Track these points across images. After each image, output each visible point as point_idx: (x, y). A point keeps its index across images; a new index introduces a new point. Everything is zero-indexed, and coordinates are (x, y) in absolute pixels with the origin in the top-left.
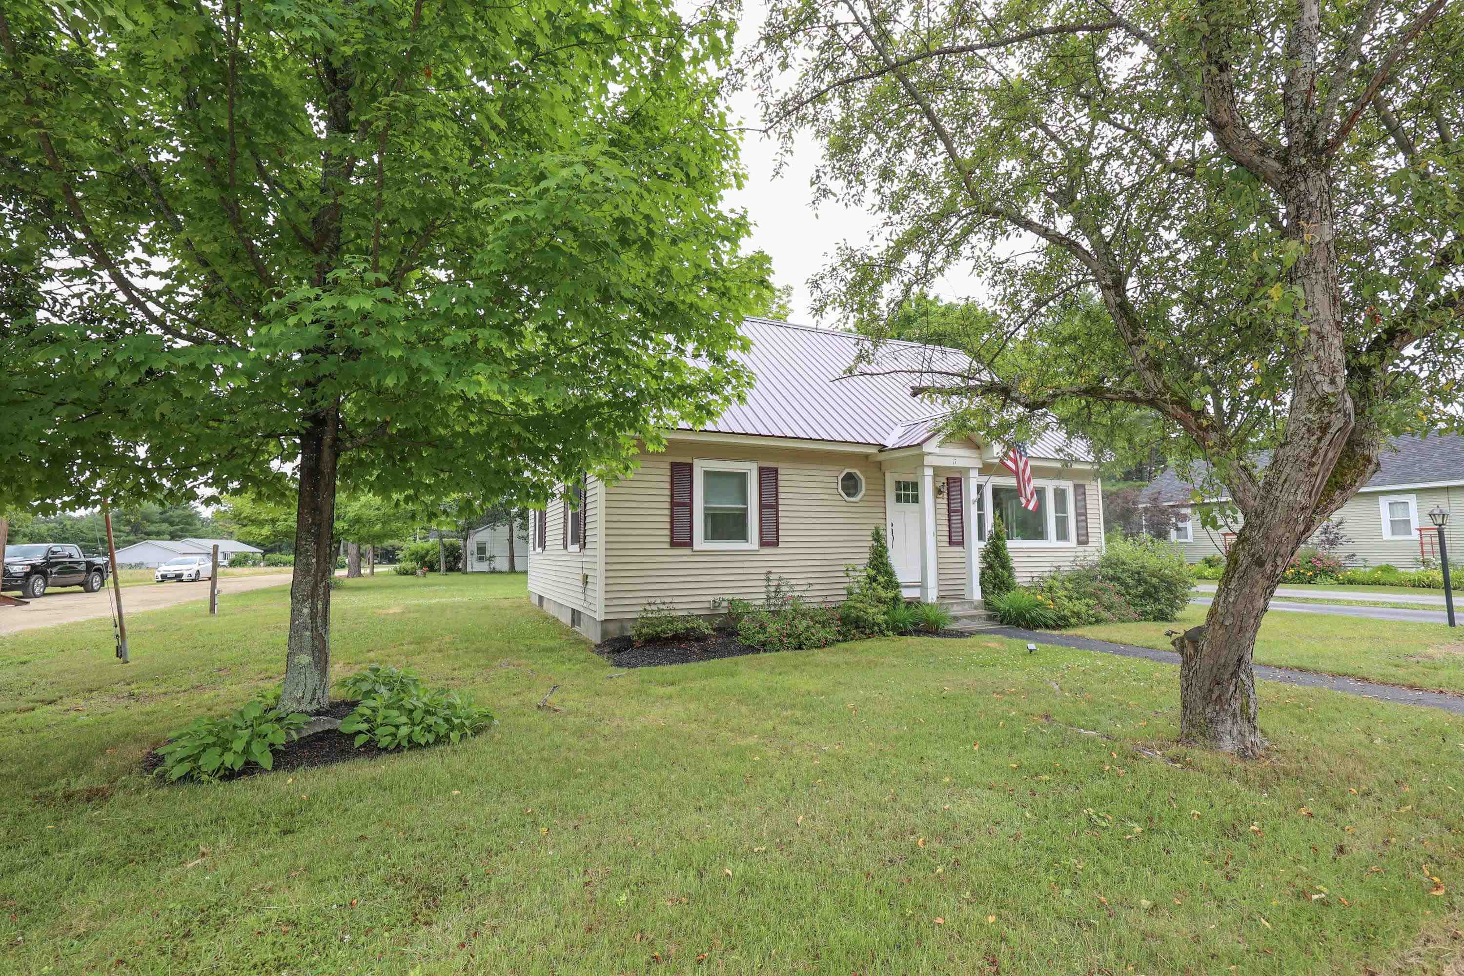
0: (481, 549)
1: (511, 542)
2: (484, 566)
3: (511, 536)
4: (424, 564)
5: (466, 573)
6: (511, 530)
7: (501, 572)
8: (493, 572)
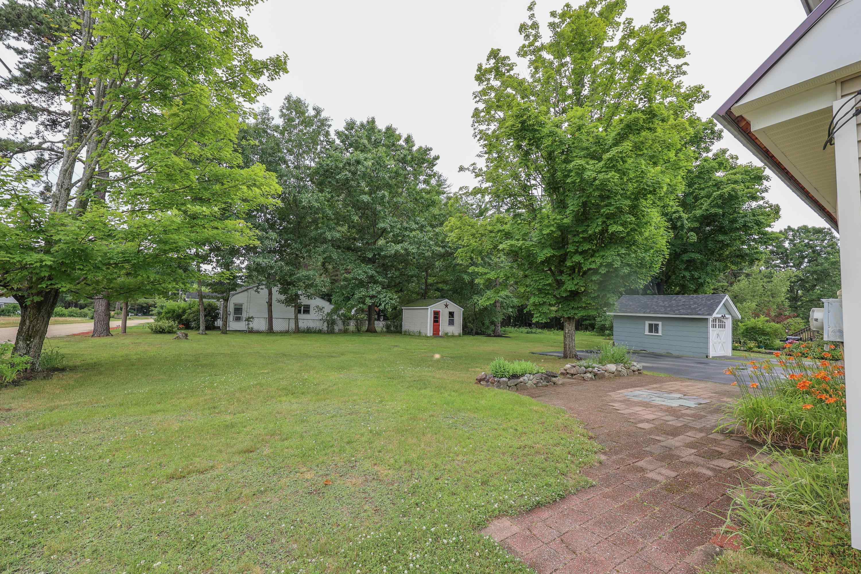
0: (238, 310)
1: (270, 305)
2: (241, 326)
3: (270, 299)
4: (181, 322)
5: (225, 332)
6: (270, 294)
7: (258, 332)
8: (251, 331)
